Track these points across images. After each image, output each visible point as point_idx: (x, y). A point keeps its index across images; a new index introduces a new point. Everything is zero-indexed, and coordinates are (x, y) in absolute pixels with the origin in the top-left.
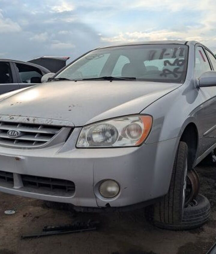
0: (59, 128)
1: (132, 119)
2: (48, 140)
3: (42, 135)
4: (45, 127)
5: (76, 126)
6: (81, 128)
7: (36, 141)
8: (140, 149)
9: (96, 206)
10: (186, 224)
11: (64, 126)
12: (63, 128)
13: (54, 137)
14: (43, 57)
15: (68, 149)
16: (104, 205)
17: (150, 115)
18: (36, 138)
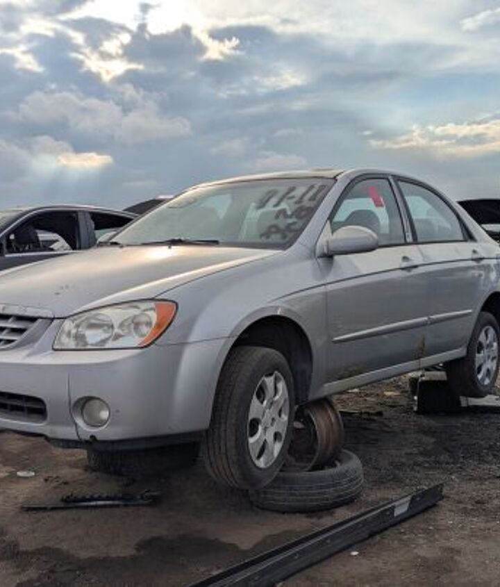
0: (32, 319)
1: (143, 306)
2: (17, 338)
3: (14, 331)
4: (20, 318)
5: (56, 316)
6: (62, 320)
7: (5, 340)
8: (144, 353)
9: (76, 438)
10: (299, 501)
11: (42, 318)
12: (40, 320)
13: (25, 334)
14: (156, 199)
15: (42, 350)
16: (88, 438)
17: (174, 302)
18: (5, 335)
